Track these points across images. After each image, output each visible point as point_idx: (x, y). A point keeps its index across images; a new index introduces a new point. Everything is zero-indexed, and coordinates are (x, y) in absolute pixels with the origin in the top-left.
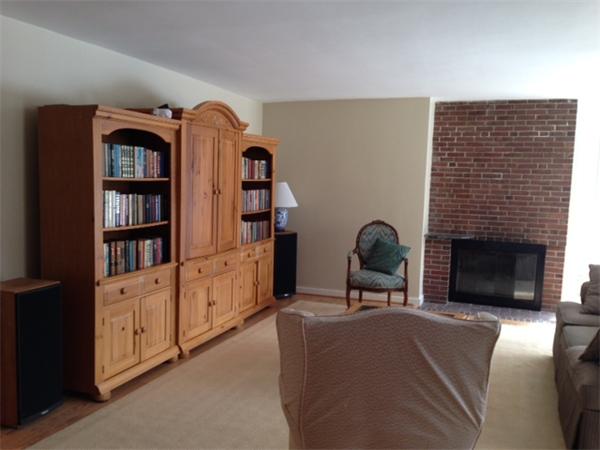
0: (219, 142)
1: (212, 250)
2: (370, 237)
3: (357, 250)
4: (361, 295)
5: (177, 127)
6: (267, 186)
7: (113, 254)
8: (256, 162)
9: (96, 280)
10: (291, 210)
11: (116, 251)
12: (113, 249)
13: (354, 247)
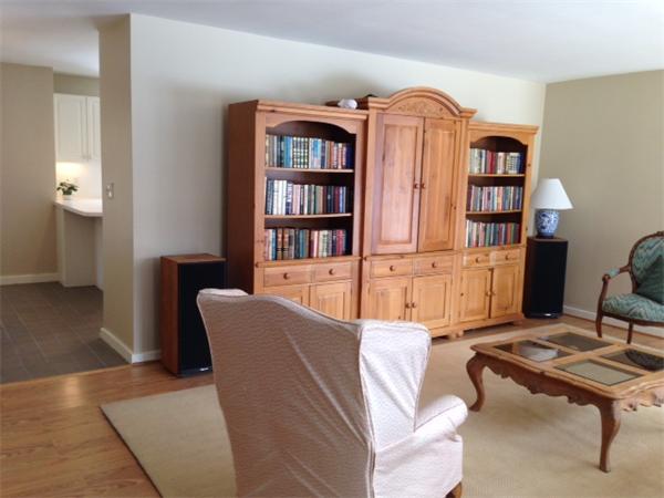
0: (424, 132)
1: (411, 248)
2: (650, 252)
3: (629, 268)
4: (631, 327)
5: (365, 117)
6: (519, 182)
7: (280, 240)
8: (501, 154)
9: (255, 262)
10: (562, 213)
11: (283, 238)
12: (280, 236)
13: (626, 263)
